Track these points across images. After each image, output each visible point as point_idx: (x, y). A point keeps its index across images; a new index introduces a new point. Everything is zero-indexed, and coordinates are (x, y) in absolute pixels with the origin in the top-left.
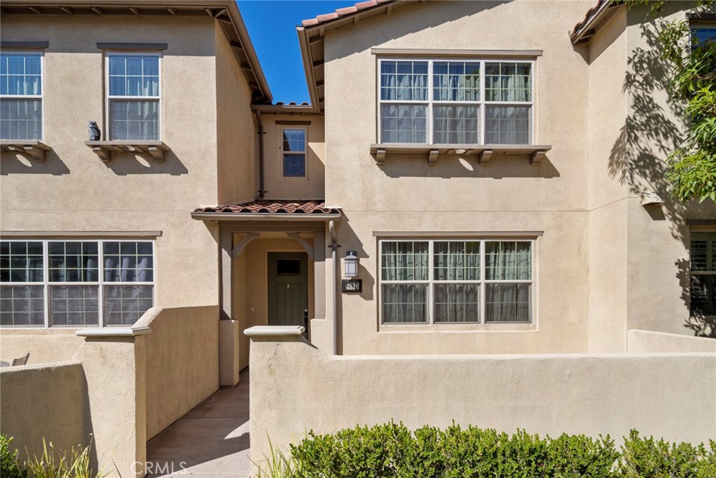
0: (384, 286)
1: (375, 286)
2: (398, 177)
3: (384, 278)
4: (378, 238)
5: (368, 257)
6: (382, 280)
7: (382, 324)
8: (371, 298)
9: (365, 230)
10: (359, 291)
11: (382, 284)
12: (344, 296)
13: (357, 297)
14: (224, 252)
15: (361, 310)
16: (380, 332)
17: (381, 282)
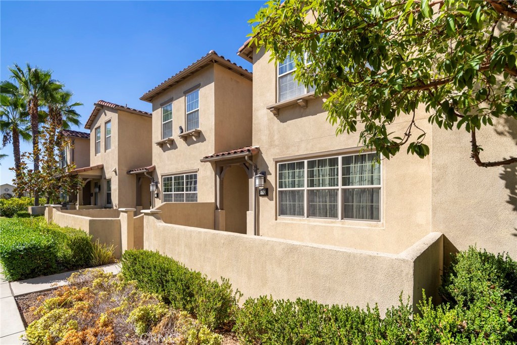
0: (281, 192)
1: (274, 192)
2: (286, 122)
3: (281, 186)
4: (276, 162)
5: (271, 174)
6: (279, 188)
7: (279, 215)
8: (273, 200)
9: (269, 158)
10: (266, 195)
11: (279, 191)
12: (261, 198)
13: (266, 199)
14: (217, 176)
15: (268, 206)
16: (278, 221)
17: (278, 189)
